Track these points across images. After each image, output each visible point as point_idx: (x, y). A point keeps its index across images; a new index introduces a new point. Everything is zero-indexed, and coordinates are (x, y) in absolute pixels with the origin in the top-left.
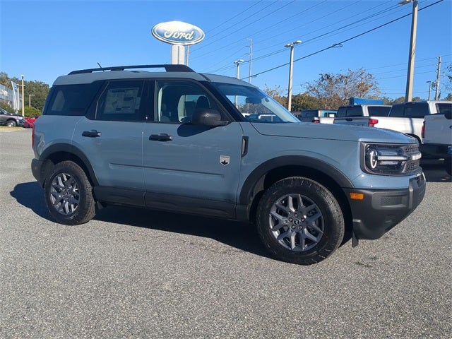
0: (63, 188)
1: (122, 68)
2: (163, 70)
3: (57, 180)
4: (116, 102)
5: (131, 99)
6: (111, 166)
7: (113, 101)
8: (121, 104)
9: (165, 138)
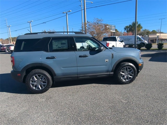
0: (37, 80)
1: (53, 33)
2: (74, 33)
3: (33, 78)
4: (57, 45)
5: (64, 44)
6: (62, 68)
7: (56, 45)
8: (60, 46)
9: (85, 56)
